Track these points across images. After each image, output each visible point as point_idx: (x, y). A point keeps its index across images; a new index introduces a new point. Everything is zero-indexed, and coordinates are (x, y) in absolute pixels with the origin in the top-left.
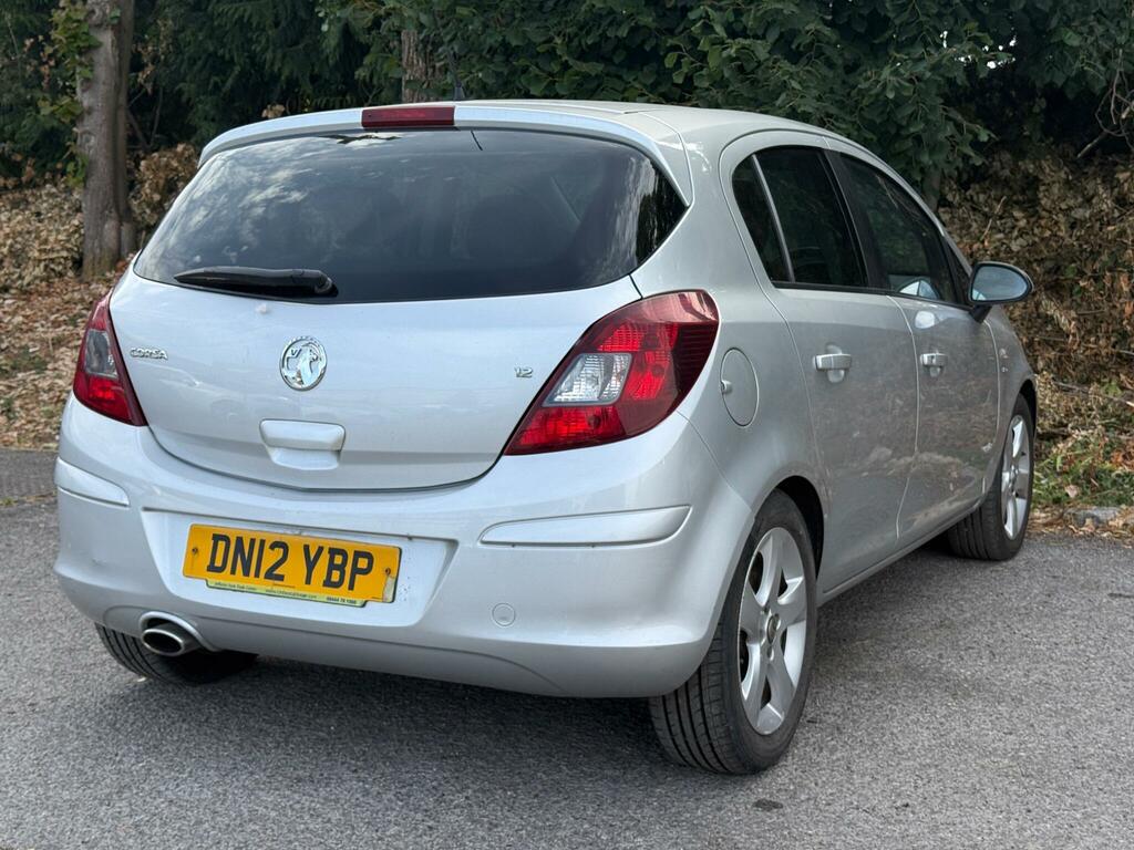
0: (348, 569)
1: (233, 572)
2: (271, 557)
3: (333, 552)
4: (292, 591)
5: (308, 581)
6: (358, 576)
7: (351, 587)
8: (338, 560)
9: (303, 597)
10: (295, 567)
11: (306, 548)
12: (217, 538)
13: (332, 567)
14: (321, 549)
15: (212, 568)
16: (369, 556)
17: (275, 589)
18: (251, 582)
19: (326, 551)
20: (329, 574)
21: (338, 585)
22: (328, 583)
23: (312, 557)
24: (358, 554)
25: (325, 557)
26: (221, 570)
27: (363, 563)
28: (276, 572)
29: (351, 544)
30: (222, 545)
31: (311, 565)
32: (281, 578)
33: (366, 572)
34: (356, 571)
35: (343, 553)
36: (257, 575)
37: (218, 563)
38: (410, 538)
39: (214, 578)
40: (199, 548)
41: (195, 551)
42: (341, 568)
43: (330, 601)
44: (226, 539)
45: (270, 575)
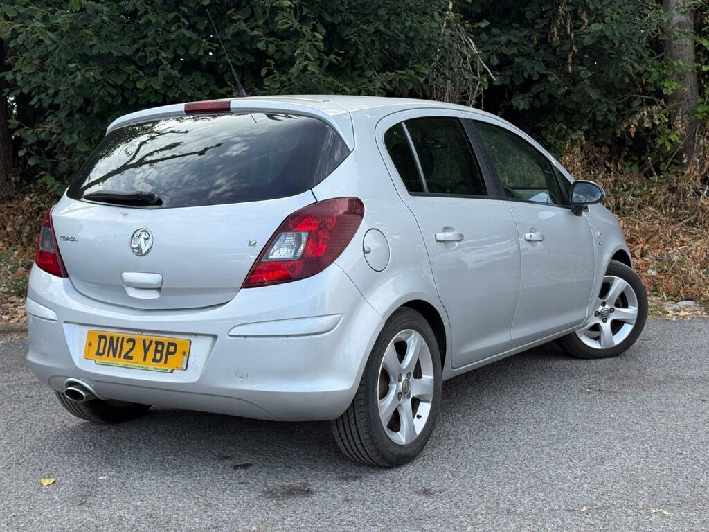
0: (164, 352)
1: (108, 356)
2: (127, 347)
3: (158, 343)
4: (137, 365)
5: (145, 360)
6: (169, 356)
7: (166, 362)
8: (160, 347)
9: (142, 369)
10: (138, 352)
11: (144, 341)
12: (101, 337)
13: (157, 351)
14: (151, 342)
15: (98, 354)
16: (174, 345)
17: (129, 364)
18: (116, 361)
19: (154, 343)
20: (155, 355)
21: (159, 361)
22: (154, 360)
23: (147, 345)
24: (170, 344)
25: (153, 346)
26: (102, 354)
27: (172, 349)
28: (129, 355)
29: (166, 339)
30: (103, 340)
31: (146, 350)
32: (131, 358)
33: (173, 353)
34: (168, 353)
35: (162, 343)
36: (120, 357)
37: (101, 351)
38: (196, 335)
39: (99, 359)
40: (92, 343)
41: (90, 344)
42: (161, 352)
43: (156, 370)
44: (105, 337)
45: (126, 357)
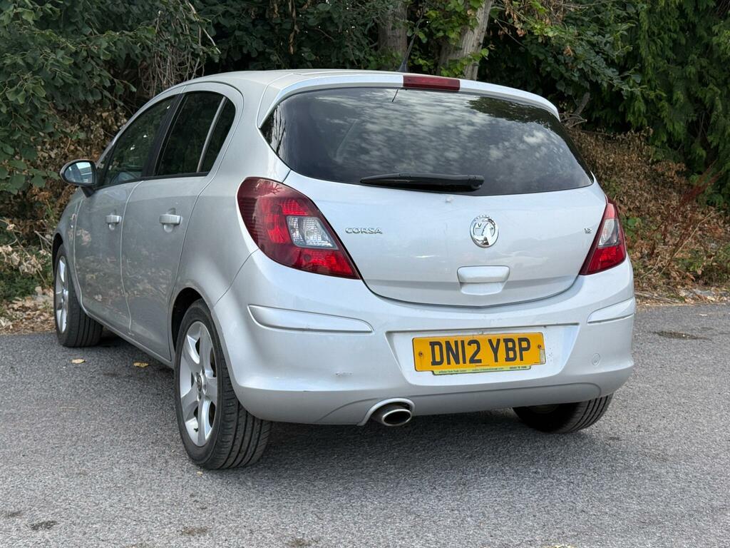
0: (517, 349)
1: (449, 363)
2: (470, 351)
3: (506, 341)
4: (489, 368)
5: (496, 360)
6: (523, 352)
7: (522, 359)
8: (510, 345)
9: (496, 370)
10: (486, 353)
11: (490, 341)
12: (433, 344)
13: (508, 349)
14: (498, 341)
15: (434, 363)
16: (526, 340)
17: (478, 368)
18: (461, 367)
19: (502, 342)
20: (507, 354)
21: (514, 359)
22: (508, 359)
23: (495, 345)
24: (521, 340)
25: (502, 345)
26: (441, 363)
27: (524, 344)
28: (476, 358)
29: (516, 334)
30: (437, 348)
31: (495, 350)
32: (479, 361)
33: (528, 349)
34: (522, 349)
35: (511, 340)
36: (464, 362)
37: (438, 359)
38: (545, 326)
39: (437, 369)
40: (423, 352)
41: (421, 354)
42: (513, 349)
43: (512, 369)
44: (439, 344)
45: (473, 361)
